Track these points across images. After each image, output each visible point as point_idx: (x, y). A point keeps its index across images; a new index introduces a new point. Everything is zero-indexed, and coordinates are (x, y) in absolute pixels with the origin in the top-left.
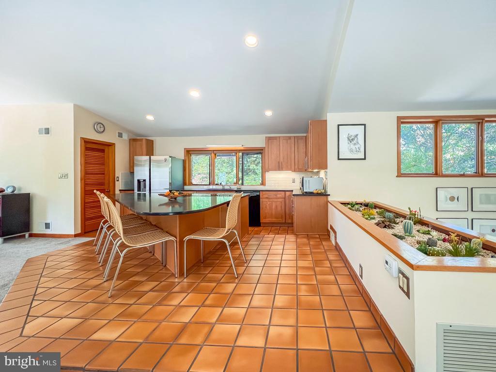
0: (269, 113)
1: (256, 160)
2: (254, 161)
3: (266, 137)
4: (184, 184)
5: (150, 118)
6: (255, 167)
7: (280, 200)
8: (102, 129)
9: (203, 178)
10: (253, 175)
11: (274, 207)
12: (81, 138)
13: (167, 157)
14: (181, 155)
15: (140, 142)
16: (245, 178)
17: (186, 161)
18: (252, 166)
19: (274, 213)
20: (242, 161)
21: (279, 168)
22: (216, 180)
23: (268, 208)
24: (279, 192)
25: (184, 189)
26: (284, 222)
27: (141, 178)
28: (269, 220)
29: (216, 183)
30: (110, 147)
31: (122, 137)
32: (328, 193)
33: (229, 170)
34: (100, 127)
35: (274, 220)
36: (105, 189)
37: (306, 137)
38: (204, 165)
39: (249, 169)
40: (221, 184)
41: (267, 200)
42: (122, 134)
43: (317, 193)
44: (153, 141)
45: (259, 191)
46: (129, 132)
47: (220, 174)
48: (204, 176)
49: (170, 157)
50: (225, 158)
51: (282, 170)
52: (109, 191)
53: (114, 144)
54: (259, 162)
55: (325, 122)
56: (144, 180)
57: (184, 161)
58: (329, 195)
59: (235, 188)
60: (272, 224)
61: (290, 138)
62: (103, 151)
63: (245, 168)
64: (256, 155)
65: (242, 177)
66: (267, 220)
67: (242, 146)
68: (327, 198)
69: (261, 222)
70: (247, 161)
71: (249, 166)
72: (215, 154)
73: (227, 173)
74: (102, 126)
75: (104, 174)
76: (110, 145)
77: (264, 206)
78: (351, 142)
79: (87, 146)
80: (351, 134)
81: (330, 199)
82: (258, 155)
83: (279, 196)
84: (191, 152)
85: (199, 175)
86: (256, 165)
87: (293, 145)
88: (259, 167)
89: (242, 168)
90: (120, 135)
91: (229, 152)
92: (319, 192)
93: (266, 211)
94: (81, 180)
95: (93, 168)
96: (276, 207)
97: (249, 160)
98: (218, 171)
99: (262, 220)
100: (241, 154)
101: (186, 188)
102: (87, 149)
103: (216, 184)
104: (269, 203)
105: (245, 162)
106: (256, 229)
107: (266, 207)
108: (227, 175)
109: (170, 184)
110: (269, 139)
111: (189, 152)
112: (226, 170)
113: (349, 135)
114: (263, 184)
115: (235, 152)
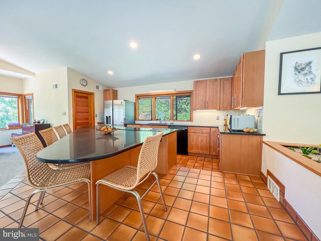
0: (197, 57)
1: (186, 101)
2: (185, 102)
3: (194, 81)
4: (135, 119)
5: (111, 73)
6: (186, 107)
7: (206, 135)
8: (85, 84)
9: (147, 115)
10: (184, 113)
11: (199, 140)
12: (72, 89)
13: (123, 101)
14: (133, 99)
15: (109, 92)
16: (179, 115)
17: (136, 103)
18: (184, 106)
19: (199, 145)
20: (176, 102)
21: (206, 107)
22: (157, 116)
23: (195, 140)
24: (205, 128)
25: (135, 123)
26: (209, 154)
27: (108, 115)
28: (196, 151)
29: (156, 118)
30: (92, 95)
31: (98, 89)
32: (263, 133)
33: (166, 109)
34: (85, 82)
35: (200, 151)
36: (89, 122)
37: (232, 78)
38: (147, 106)
39: (182, 108)
40: (160, 119)
41: (193, 134)
42: (98, 87)
43: (249, 132)
44: (117, 91)
45: (187, 126)
46: (103, 85)
47: (160, 112)
48: (148, 113)
49: (124, 100)
50: (163, 100)
51: (208, 109)
52: (91, 124)
53: (94, 93)
54: (189, 103)
55: (262, 53)
56: (110, 117)
57: (135, 104)
58: (265, 135)
59: (169, 123)
60: (198, 155)
61: (216, 80)
62: (87, 98)
63: (179, 107)
64: (186, 98)
65: (176, 114)
66: (194, 151)
67: (175, 90)
68: (262, 139)
69: (188, 152)
70: (180, 102)
71: (181, 106)
72: (156, 98)
73: (164, 111)
74: (85, 81)
75: (88, 112)
76: (92, 94)
77: (191, 139)
78: (299, 72)
79: (77, 95)
80: (300, 62)
81: (265, 139)
82: (188, 98)
83: (204, 131)
84: (140, 97)
85: (144, 113)
86: (187, 105)
87: (219, 87)
88: (189, 107)
89: (176, 107)
90: (97, 87)
91: (165, 95)
92: (252, 131)
93: (193, 144)
94: (73, 116)
95: (81, 109)
96: (202, 140)
97: (181, 101)
98: (158, 110)
99: (190, 151)
100: (175, 97)
101: (137, 122)
102: (77, 96)
103: (157, 120)
104: (195, 137)
105: (178, 103)
106: (184, 157)
107: (193, 141)
108: (164, 113)
109: (125, 119)
110: (196, 83)
111: (138, 97)
112: (164, 109)
113: (298, 64)
114: (191, 120)
115: (170, 95)
